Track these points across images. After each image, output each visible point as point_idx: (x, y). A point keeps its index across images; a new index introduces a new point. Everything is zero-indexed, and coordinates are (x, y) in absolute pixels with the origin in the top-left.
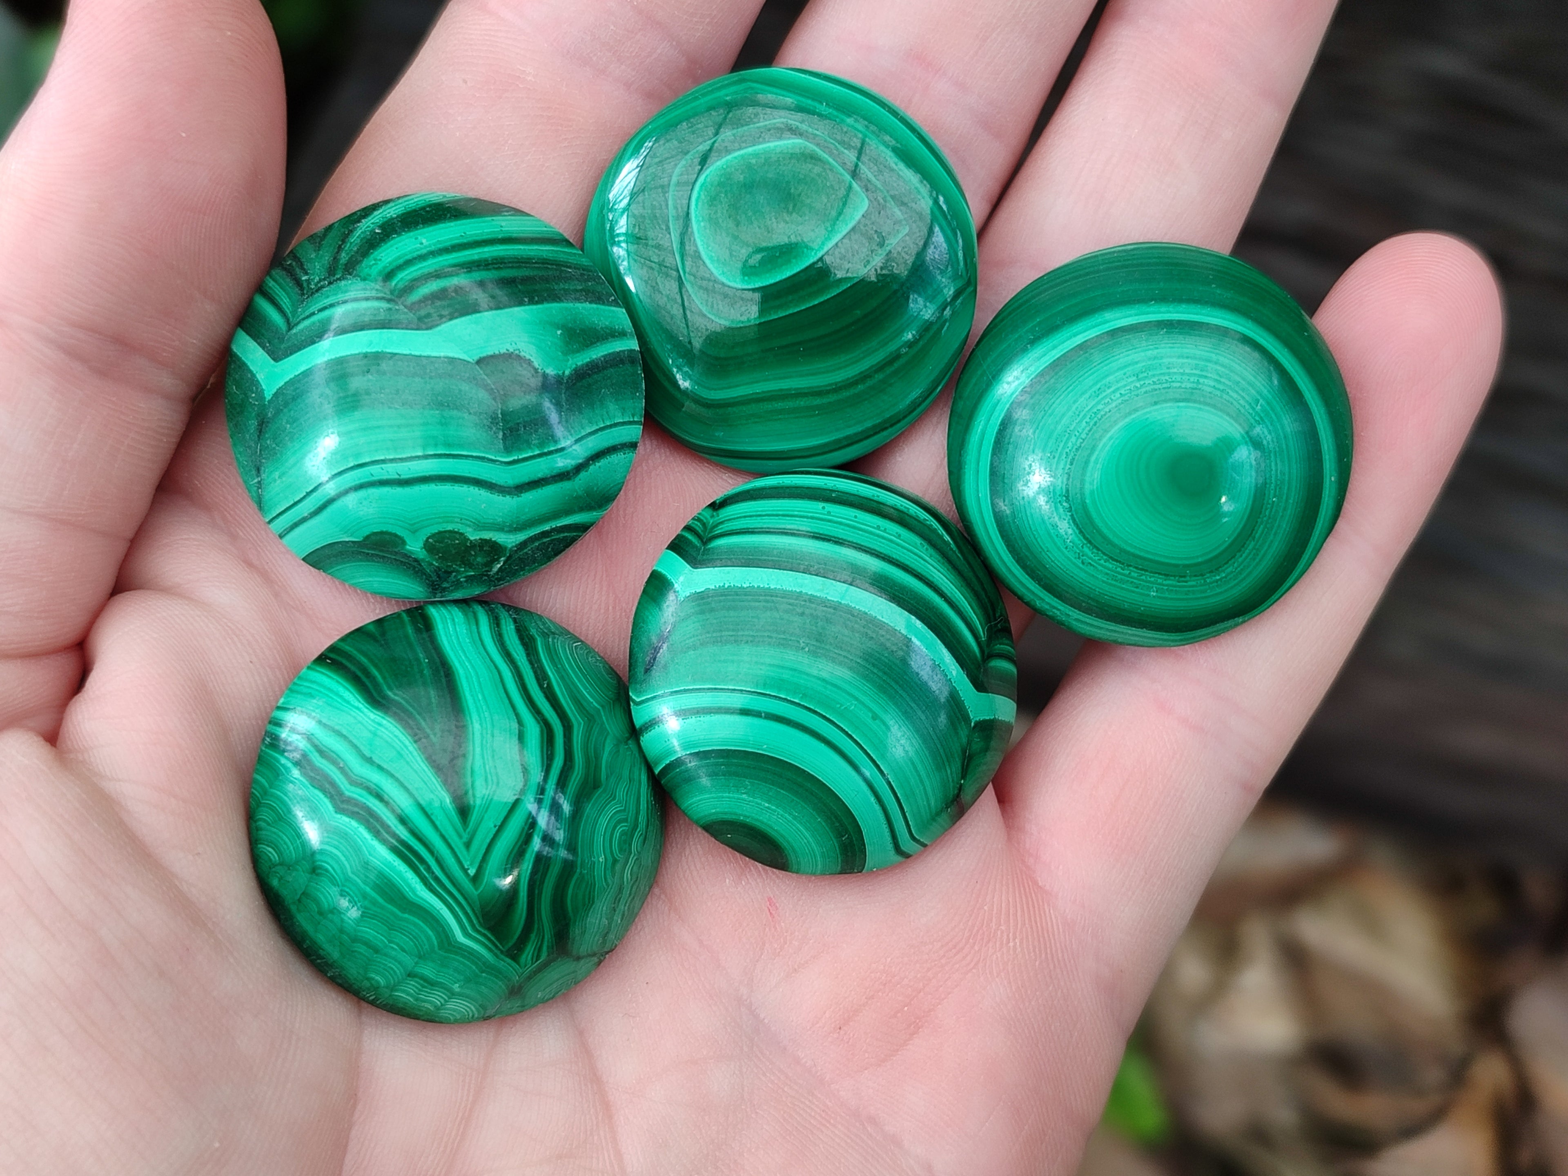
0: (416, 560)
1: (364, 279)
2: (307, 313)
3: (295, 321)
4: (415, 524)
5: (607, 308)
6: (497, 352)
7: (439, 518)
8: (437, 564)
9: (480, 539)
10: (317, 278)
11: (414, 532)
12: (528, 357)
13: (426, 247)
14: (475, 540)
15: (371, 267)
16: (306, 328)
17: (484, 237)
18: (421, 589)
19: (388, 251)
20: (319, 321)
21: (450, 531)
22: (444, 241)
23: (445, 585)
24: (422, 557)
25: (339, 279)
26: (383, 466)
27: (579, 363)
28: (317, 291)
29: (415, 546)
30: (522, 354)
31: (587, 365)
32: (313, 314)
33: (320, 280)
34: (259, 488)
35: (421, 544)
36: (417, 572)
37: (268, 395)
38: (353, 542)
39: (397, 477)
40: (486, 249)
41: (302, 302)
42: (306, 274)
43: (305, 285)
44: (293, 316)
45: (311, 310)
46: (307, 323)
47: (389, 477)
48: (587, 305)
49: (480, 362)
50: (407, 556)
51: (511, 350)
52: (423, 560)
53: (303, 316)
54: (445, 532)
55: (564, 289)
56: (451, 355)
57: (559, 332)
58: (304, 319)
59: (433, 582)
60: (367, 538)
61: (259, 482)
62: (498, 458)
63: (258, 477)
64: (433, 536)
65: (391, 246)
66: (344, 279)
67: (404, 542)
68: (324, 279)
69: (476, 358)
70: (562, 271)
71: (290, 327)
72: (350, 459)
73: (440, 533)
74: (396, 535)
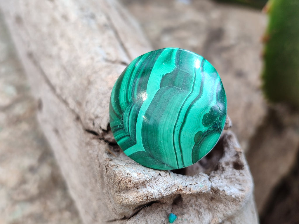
0: (208, 131)
1: (125, 109)
2: (127, 129)
3: (128, 134)
4: (197, 125)
5: (164, 51)
6: (161, 81)
7: (198, 118)
8: (212, 126)
9: (210, 110)
10: (120, 123)
11: (199, 127)
12: (166, 74)
13: (125, 90)
14: (210, 112)
15: (123, 106)
16: (131, 131)
17: (130, 74)
18: (217, 134)
19: (122, 100)
20: (131, 126)
21: (204, 117)
22: (126, 85)
23: (218, 127)
24: (207, 129)
25: (123, 116)
26: (177, 126)
27: (174, 62)
28: (123, 124)
29: (204, 129)
30: (164, 75)
31: (176, 61)
32: (128, 127)
33: (121, 122)
34: (168, 166)
35: (203, 127)
36: (211, 133)
37: (144, 150)
38: (194, 146)
39: (181, 123)
40: (133, 74)
41: (124, 130)
42: (118, 126)
43: (120, 127)
44: (127, 134)
45: (127, 128)
46: (130, 130)
47: (180, 126)
48: (160, 55)
49: (161, 86)
50: (205, 133)
51: (162, 77)
52: (208, 129)
53: (128, 131)
54: (203, 118)
55: (153, 59)
56: (155, 93)
57: (163, 64)
58: (129, 131)
59: (216, 130)
60: (195, 141)
61: (166, 164)
62: (189, 94)
63: (165, 165)
64: (203, 122)
65: (121, 99)
66: (123, 115)
67: (201, 131)
68: (121, 121)
69: (159, 87)
70: (149, 59)
71: (129, 136)
72: (171, 134)
73: (203, 120)
74: (198, 132)
